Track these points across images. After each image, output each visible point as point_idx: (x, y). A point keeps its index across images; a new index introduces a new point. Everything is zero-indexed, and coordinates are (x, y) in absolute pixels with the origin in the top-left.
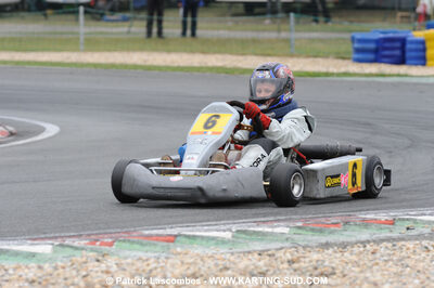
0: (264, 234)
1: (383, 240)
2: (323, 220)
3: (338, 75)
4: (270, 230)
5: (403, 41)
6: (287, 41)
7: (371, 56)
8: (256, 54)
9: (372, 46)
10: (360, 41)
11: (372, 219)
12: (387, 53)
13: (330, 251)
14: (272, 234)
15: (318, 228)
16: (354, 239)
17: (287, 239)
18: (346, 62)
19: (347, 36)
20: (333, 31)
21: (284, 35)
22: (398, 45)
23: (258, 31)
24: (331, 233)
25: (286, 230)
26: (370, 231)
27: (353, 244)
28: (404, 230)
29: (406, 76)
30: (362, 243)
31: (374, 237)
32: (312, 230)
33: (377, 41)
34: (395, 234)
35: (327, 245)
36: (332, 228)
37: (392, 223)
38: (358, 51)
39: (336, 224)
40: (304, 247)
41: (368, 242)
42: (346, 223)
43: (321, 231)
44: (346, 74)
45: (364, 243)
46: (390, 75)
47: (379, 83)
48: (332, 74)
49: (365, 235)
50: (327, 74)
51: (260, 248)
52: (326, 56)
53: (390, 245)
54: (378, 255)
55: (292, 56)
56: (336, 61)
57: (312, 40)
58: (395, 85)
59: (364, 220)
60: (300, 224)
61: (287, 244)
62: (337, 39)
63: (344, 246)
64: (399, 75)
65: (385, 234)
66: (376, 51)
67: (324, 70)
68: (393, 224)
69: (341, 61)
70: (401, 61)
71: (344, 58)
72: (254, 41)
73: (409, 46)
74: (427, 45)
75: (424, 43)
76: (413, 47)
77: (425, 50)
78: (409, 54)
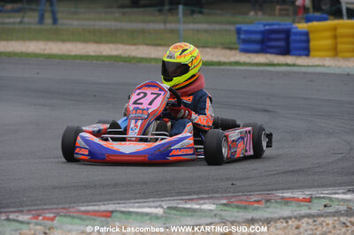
0: (194, 211)
1: (303, 217)
2: (244, 198)
3: (230, 64)
4: (197, 207)
5: (287, 32)
6: (172, 31)
7: (257, 47)
8: (147, 45)
9: (258, 37)
10: (247, 32)
11: (290, 198)
12: (273, 43)
14: (201, 210)
15: (242, 205)
16: (276, 215)
17: (215, 215)
18: (233, 52)
19: (232, 28)
21: (169, 26)
23: (143, 22)
24: (256, 209)
25: (212, 207)
26: (290, 208)
27: (277, 220)
28: (322, 208)
29: (294, 65)
30: (284, 218)
31: (295, 214)
32: (237, 207)
33: (263, 33)
34: (313, 211)
35: (252, 221)
36: (256, 205)
37: (310, 200)
38: (245, 41)
39: (258, 202)
40: (232, 222)
41: (290, 218)
42: (268, 201)
43: (245, 208)
44: (237, 63)
45: (286, 219)
46: (278, 65)
48: (224, 64)
49: (286, 212)
50: (219, 64)
52: (214, 46)
53: (311, 221)
54: (302, 229)
56: (224, 51)
57: (198, 31)
58: (285, 74)
59: (283, 198)
60: (225, 202)
61: (216, 220)
63: (268, 221)
64: (287, 65)
65: (304, 211)
66: (262, 42)
67: (215, 59)
68: (310, 202)
69: (228, 52)
70: (286, 51)
71: (231, 49)
72: (143, 32)
73: (293, 38)
74: (311, 36)
75: (307, 34)
76: (298, 38)
77: (308, 41)
78: (292, 45)
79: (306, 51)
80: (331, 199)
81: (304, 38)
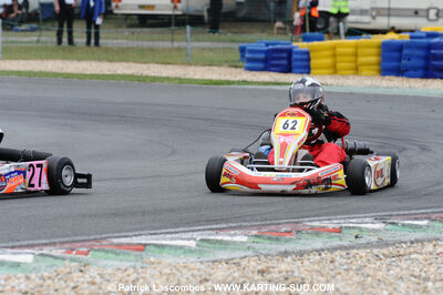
0: (227, 243)
1: (336, 249)
2: (274, 228)
3: (239, 83)
4: (229, 238)
5: (290, 52)
6: (179, 49)
7: (261, 65)
9: (262, 56)
11: (320, 228)
12: (275, 62)
13: (289, 259)
14: (234, 243)
15: (274, 236)
16: (309, 248)
17: (248, 248)
18: (239, 70)
20: (219, 41)
21: (176, 44)
22: (285, 55)
23: (152, 40)
24: (287, 241)
25: (244, 239)
26: (322, 239)
27: (309, 252)
28: (353, 239)
30: (317, 251)
31: (327, 245)
32: (269, 238)
33: (266, 52)
34: (345, 243)
35: (286, 254)
36: (288, 236)
37: (339, 231)
38: (249, 60)
39: (289, 232)
40: (266, 256)
41: (323, 250)
42: (298, 232)
43: (277, 239)
44: (245, 82)
45: (319, 251)
47: (278, 91)
48: (233, 83)
49: (318, 243)
50: (229, 83)
51: (226, 257)
53: (344, 253)
54: (337, 264)
55: (190, 64)
56: (229, 69)
57: (203, 49)
59: (312, 228)
60: (255, 232)
61: (250, 253)
62: (224, 49)
63: (301, 254)
65: (336, 242)
66: (265, 61)
68: (340, 232)
69: (233, 70)
70: (288, 70)
71: (236, 67)
72: (152, 50)
73: (294, 56)
74: (312, 55)
75: (308, 53)
76: (299, 57)
77: (309, 60)
78: (294, 64)
79: (307, 69)
80: (360, 229)
81: (305, 57)
